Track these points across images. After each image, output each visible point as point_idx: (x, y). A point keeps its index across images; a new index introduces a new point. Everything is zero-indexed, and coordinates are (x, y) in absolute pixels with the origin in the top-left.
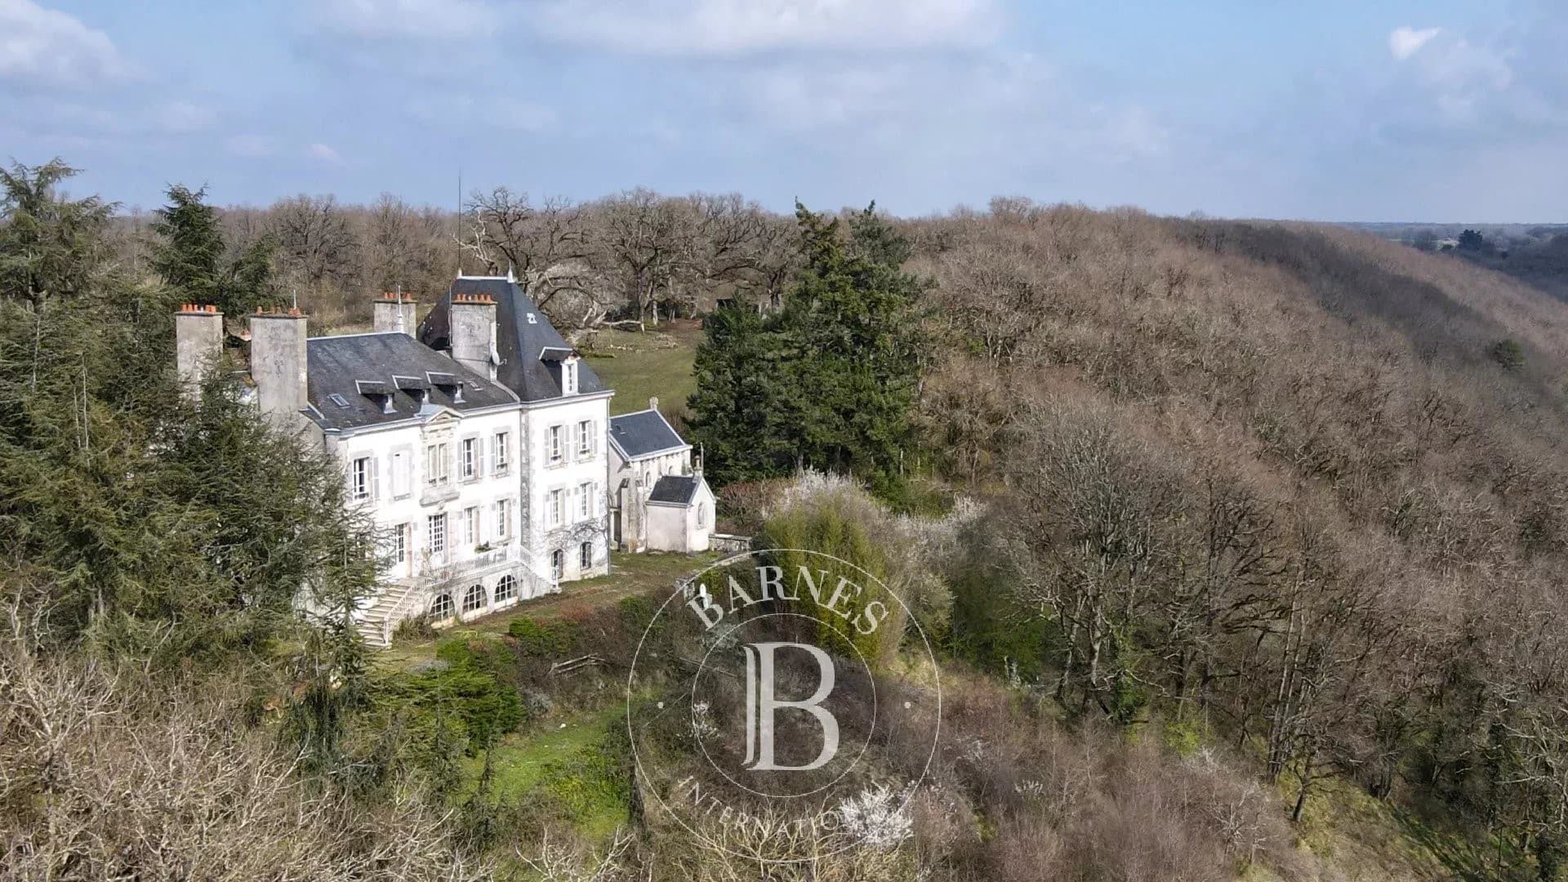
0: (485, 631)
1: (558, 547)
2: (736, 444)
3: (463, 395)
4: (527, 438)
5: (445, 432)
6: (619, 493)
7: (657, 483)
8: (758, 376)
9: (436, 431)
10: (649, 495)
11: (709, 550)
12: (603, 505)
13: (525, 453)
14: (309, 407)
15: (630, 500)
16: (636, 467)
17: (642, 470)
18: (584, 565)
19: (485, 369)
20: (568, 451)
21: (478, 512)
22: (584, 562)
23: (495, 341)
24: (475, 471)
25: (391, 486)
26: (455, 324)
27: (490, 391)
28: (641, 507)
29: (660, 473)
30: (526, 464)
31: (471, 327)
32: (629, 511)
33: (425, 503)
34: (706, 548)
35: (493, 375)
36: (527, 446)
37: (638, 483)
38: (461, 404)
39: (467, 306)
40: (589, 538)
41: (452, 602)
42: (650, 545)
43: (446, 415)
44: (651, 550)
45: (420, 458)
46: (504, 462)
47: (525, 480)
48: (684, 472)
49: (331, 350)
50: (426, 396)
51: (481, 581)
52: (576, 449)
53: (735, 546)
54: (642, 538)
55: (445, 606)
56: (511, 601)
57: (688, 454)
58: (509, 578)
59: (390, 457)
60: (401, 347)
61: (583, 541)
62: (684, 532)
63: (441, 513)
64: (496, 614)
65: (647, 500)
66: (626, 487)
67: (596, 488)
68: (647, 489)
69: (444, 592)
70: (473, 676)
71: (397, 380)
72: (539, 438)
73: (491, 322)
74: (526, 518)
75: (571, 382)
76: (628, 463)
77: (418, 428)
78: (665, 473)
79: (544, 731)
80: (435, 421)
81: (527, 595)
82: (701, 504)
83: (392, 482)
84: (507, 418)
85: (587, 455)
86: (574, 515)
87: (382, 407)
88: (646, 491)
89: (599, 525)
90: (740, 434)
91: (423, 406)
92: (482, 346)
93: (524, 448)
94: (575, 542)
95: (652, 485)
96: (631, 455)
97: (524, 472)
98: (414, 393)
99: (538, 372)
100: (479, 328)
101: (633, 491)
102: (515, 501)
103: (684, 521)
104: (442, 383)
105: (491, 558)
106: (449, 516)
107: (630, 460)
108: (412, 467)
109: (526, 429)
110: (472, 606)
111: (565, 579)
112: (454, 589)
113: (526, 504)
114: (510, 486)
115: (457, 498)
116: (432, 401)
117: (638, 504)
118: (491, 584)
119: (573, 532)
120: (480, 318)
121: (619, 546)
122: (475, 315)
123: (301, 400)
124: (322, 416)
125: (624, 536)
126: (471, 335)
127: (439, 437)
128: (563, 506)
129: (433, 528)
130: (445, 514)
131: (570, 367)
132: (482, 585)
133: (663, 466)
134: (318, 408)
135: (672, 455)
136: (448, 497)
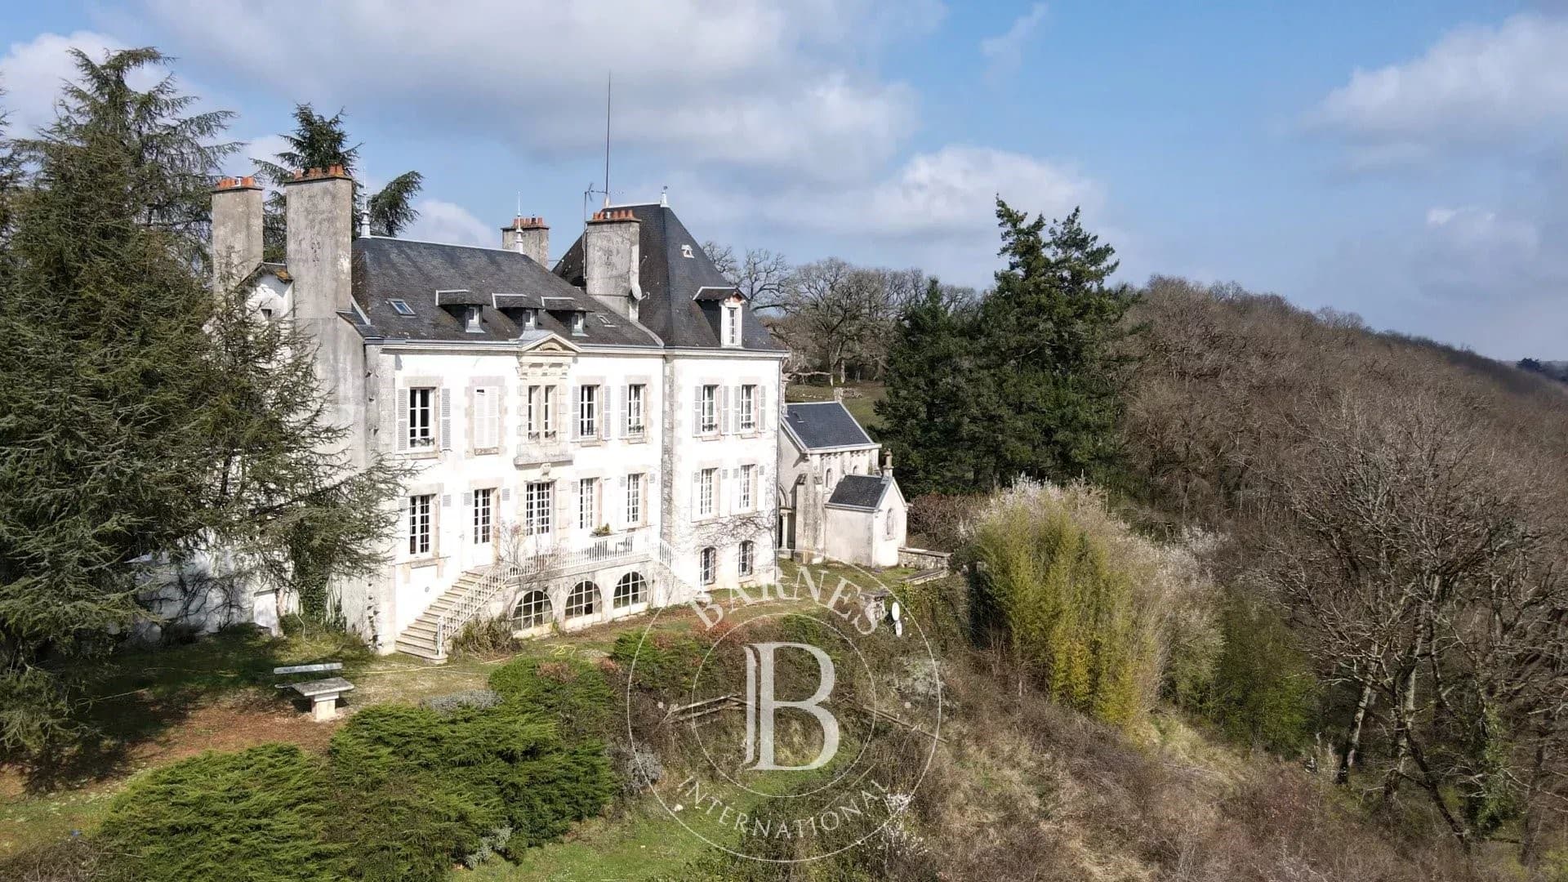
0: (587, 646)
1: (710, 543)
2: (927, 454)
3: (586, 327)
4: (671, 395)
5: (553, 369)
6: (794, 492)
7: (839, 483)
8: (954, 378)
9: (541, 365)
10: (829, 496)
11: (898, 565)
12: (771, 496)
13: (669, 414)
14: (353, 309)
15: (806, 500)
16: (815, 460)
17: (822, 465)
18: (744, 570)
19: (623, 305)
20: (726, 418)
21: (601, 486)
22: (744, 566)
23: (637, 271)
24: (598, 430)
25: (470, 433)
26: (590, 250)
27: (625, 329)
28: (819, 510)
29: (843, 472)
30: (669, 429)
31: (608, 253)
32: (806, 513)
33: (520, 463)
34: (894, 563)
35: (633, 315)
36: (671, 405)
37: (817, 480)
38: (582, 337)
39: (605, 226)
40: (751, 536)
41: (549, 603)
42: (828, 556)
43: (554, 345)
44: (829, 562)
45: (516, 401)
46: (641, 424)
47: (667, 451)
48: (870, 473)
49: (412, 254)
50: (532, 320)
51: (594, 578)
52: (737, 422)
53: (929, 563)
54: (820, 546)
55: (538, 607)
56: (639, 608)
57: (876, 453)
58: (635, 576)
59: (468, 390)
60: (514, 267)
61: (744, 539)
62: (870, 541)
63: (545, 480)
64: (614, 623)
65: (826, 502)
66: (803, 484)
67: (762, 473)
68: (827, 489)
69: (535, 587)
70: (529, 721)
71: (498, 298)
72: (688, 397)
73: (632, 244)
74: (668, 500)
75: (733, 332)
76: (806, 455)
77: (514, 358)
78: (849, 472)
79: (646, 816)
80: (538, 350)
81: (661, 603)
82: (890, 510)
83: (472, 429)
84: (647, 367)
85: (752, 429)
86: (729, 503)
87: (464, 325)
88: (826, 491)
89: (765, 520)
90: (934, 443)
91: (525, 332)
92: (621, 276)
93: (667, 408)
94: (733, 540)
95: (833, 485)
96: (808, 447)
97: (666, 440)
98: (515, 314)
99: (691, 314)
100: (618, 252)
101: (811, 489)
102: (653, 479)
103: (870, 528)
104: (558, 308)
105: (611, 547)
106: (558, 485)
107: (808, 451)
108: (504, 411)
109: (670, 381)
110: (578, 611)
111: (718, 586)
112: (551, 585)
113: (667, 483)
114: (647, 457)
115: (570, 462)
116: (539, 325)
117: (815, 504)
118: (608, 582)
119: (731, 526)
120: (620, 240)
121: (792, 553)
122: (612, 235)
123: (341, 297)
124: (368, 322)
125: (798, 543)
126: (609, 264)
127: (545, 374)
128: (718, 491)
129: (535, 500)
130: (553, 482)
131: (732, 314)
132: (596, 582)
133: (847, 464)
134: (366, 312)
135: (858, 451)
136: (555, 459)
